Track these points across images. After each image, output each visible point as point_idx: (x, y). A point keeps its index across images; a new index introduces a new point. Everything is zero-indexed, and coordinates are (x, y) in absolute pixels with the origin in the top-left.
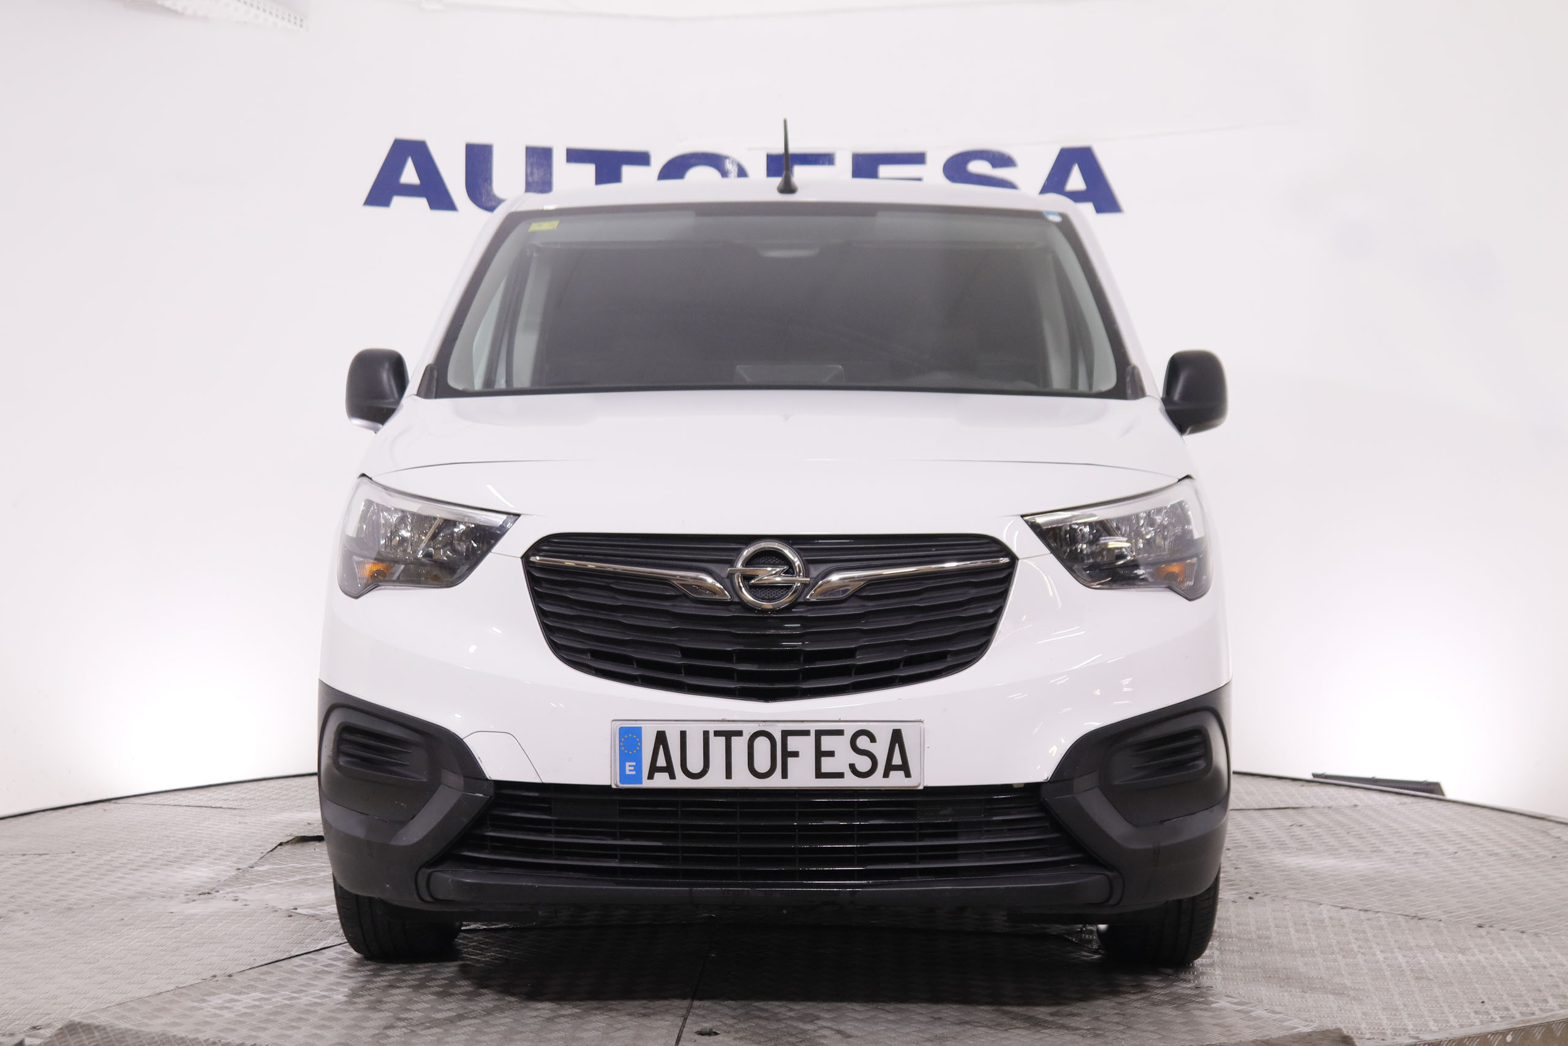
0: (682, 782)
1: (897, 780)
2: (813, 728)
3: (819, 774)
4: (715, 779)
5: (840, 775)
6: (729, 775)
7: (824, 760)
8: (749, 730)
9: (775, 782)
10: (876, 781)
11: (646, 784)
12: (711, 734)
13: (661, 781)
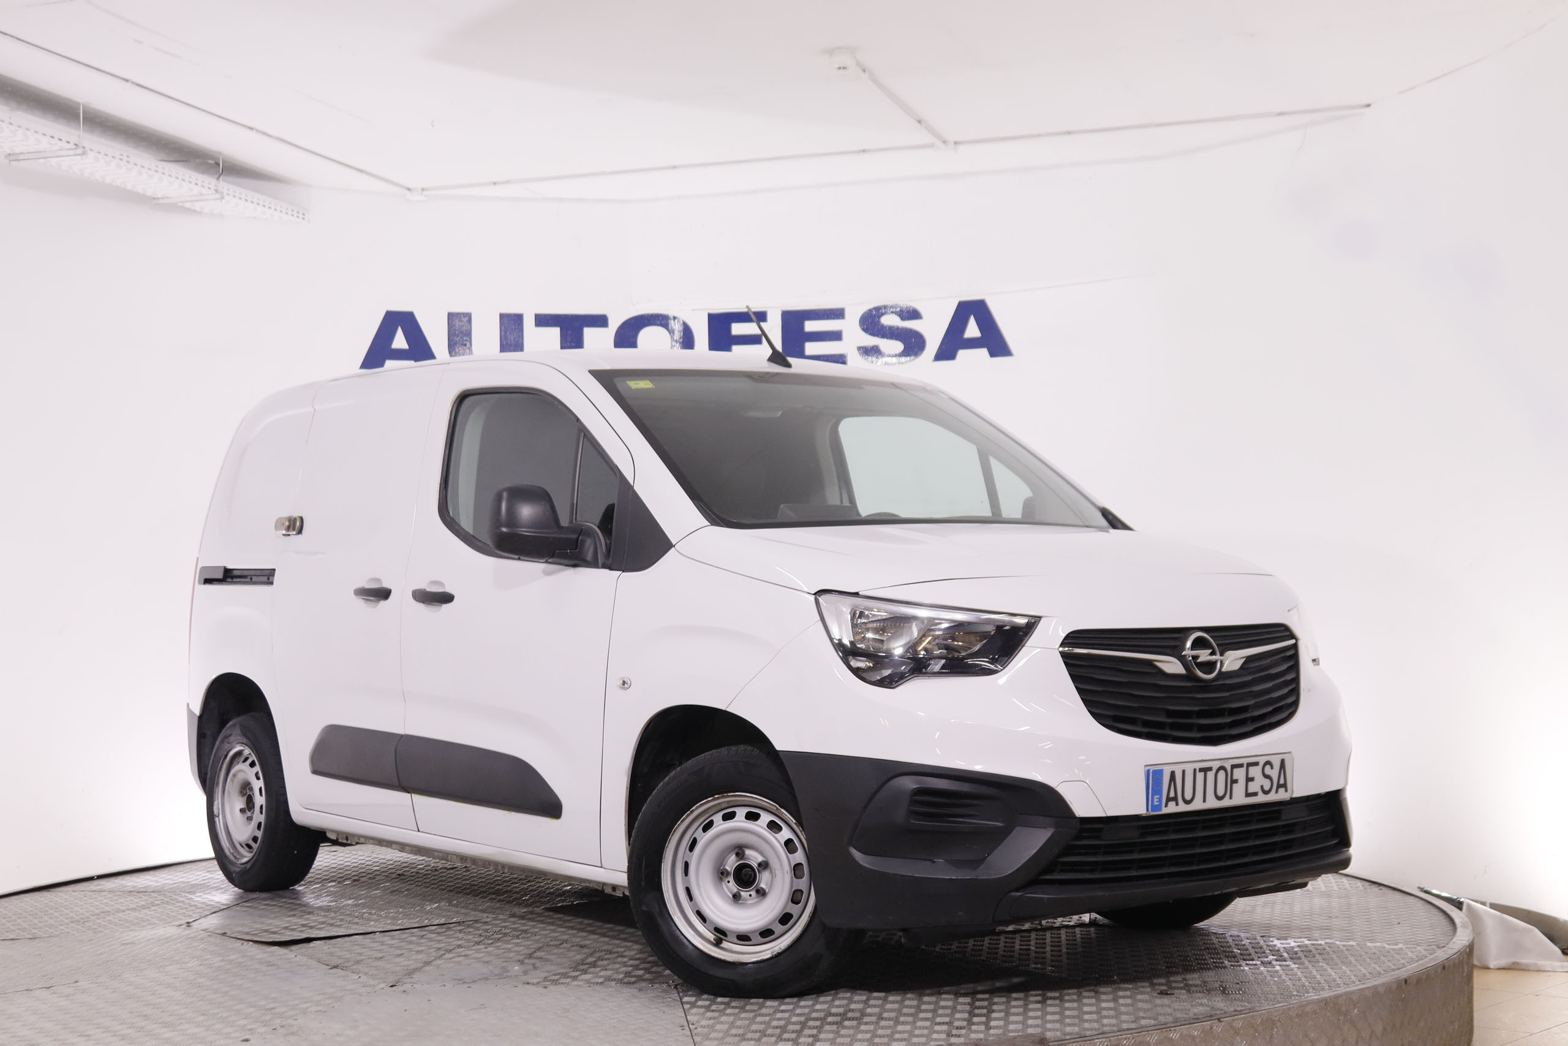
0: (1182, 808)
1: (1282, 795)
2: (1245, 761)
3: (1248, 795)
4: (1197, 805)
5: (1255, 794)
6: (1204, 801)
7: (1250, 783)
8: (1215, 765)
9: (1226, 803)
10: (1273, 797)
11: (1165, 811)
12: (1198, 770)
13: (1172, 808)
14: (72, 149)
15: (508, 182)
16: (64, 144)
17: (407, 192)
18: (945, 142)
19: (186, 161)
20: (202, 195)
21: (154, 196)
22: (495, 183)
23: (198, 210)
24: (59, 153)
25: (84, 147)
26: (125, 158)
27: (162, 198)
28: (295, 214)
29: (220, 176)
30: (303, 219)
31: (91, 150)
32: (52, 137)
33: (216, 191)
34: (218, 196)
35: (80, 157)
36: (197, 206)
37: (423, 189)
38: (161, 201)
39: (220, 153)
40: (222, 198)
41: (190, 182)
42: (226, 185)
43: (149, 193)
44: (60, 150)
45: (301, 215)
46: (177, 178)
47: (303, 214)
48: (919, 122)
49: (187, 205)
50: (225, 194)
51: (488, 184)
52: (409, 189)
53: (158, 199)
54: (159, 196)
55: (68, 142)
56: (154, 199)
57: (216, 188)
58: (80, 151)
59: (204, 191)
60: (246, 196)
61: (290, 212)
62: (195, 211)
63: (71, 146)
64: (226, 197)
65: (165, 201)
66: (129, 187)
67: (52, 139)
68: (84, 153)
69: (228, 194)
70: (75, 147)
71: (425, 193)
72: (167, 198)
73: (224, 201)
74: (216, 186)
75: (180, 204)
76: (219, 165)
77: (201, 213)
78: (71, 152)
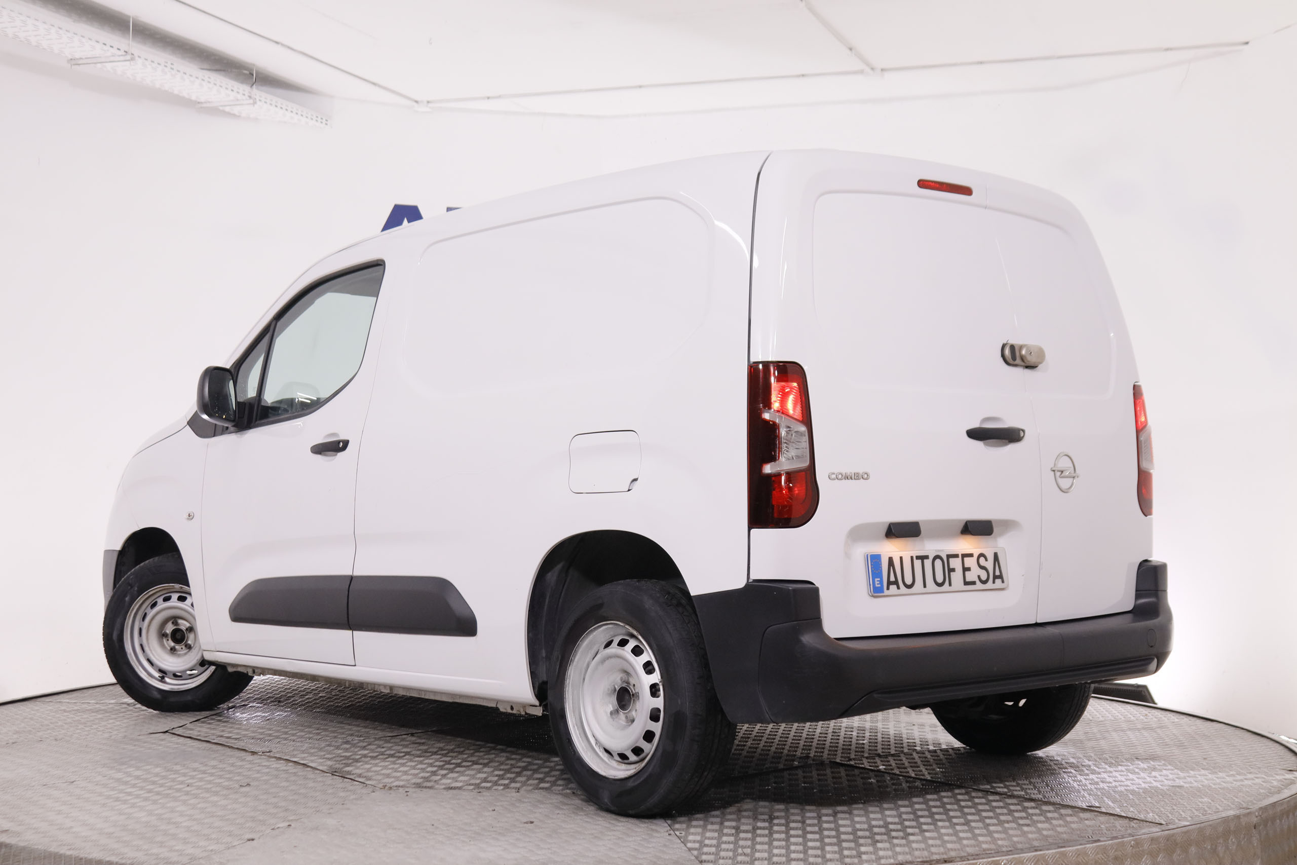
14: (122, 55)
15: (499, 97)
16: (114, 51)
17: (415, 104)
18: (872, 69)
19: (224, 71)
20: (238, 100)
21: (198, 101)
22: (488, 98)
23: (237, 114)
24: (112, 59)
25: (132, 54)
26: (169, 65)
27: (205, 102)
28: (319, 120)
29: (253, 85)
30: (326, 124)
31: (139, 57)
32: (105, 44)
33: (250, 97)
34: (251, 101)
35: (128, 62)
36: (236, 110)
37: (428, 102)
38: (204, 105)
39: (254, 65)
40: (255, 103)
41: (227, 88)
42: (258, 92)
43: (193, 98)
44: (113, 56)
45: (324, 121)
46: (215, 84)
47: (326, 120)
48: (851, 49)
49: (227, 109)
50: (258, 100)
51: (483, 98)
52: (416, 102)
53: (202, 103)
54: (202, 99)
55: (119, 49)
56: (199, 103)
57: (249, 95)
58: (128, 57)
59: (239, 97)
60: (276, 102)
61: (314, 118)
62: (234, 115)
63: (122, 52)
64: (258, 103)
65: (208, 105)
66: (176, 92)
67: (104, 46)
68: (132, 59)
69: (260, 100)
70: (124, 53)
71: (430, 105)
72: (209, 102)
73: (255, 105)
74: (250, 93)
75: (221, 108)
76: (253, 75)
77: (239, 116)
78: (122, 58)
